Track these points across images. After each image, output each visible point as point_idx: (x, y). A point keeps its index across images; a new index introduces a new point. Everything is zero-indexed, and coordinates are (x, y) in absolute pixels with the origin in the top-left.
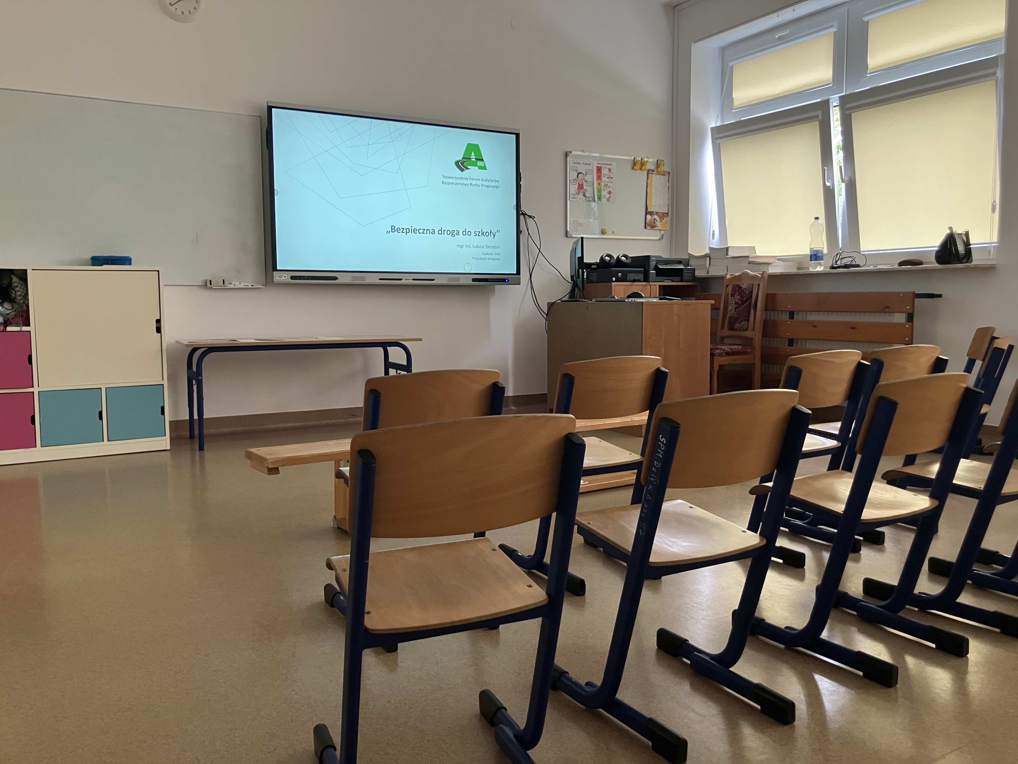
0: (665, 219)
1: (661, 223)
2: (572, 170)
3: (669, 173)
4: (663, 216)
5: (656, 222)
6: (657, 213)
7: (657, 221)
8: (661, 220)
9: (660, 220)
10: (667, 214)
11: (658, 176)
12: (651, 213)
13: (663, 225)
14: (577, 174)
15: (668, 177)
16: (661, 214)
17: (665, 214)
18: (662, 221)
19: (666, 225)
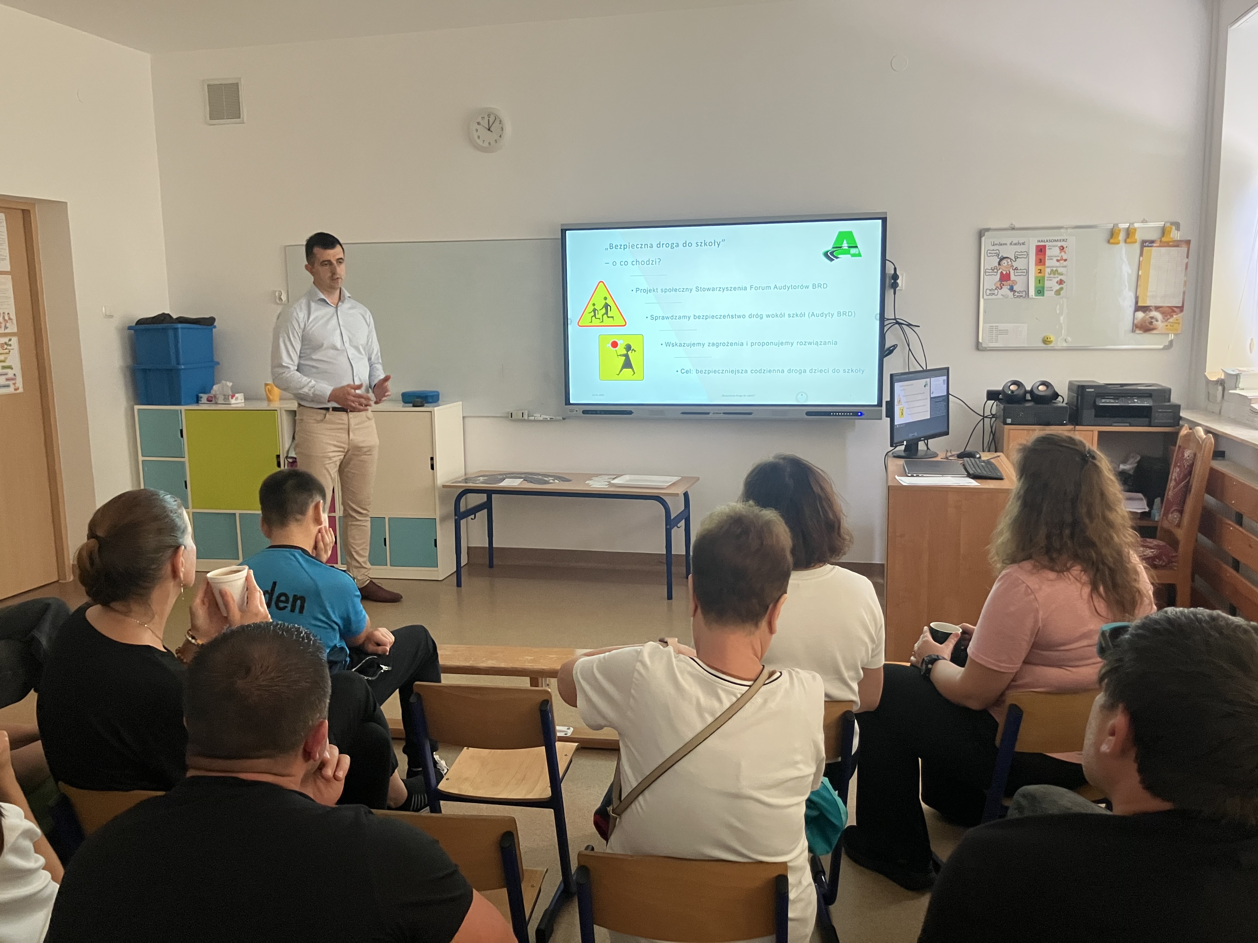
0: (1175, 316)
1: (1166, 324)
2: (989, 255)
3: (1188, 242)
5: (1155, 323)
6: (1157, 308)
7: (1157, 321)
8: (1166, 319)
9: (1164, 319)
10: (1181, 309)
11: (1163, 249)
12: (1145, 309)
13: (1169, 326)
14: (999, 260)
15: (1186, 249)
17: (1175, 309)
18: (1168, 319)
19: (1176, 326)
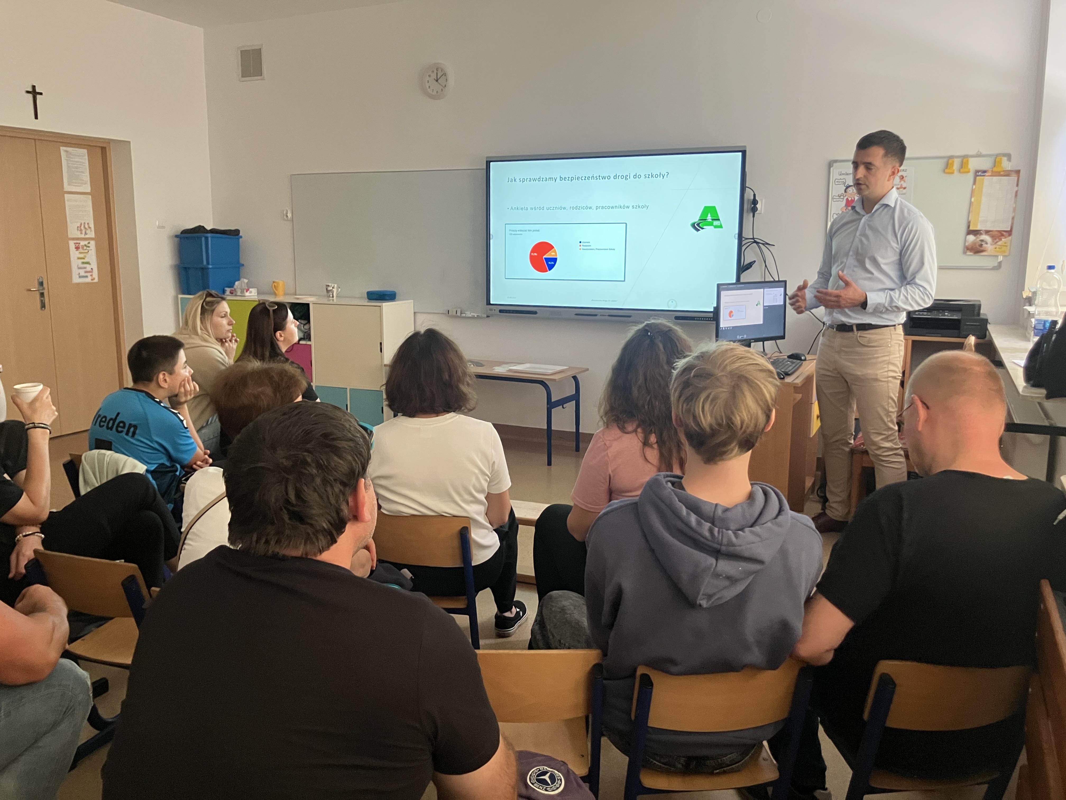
0: (1003, 240)
1: (994, 246)
2: (836, 183)
3: (1018, 172)
4: (998, 235)
5: (984, 245)
6: (987, 232)
7: (987, 243)
8: (995, 241)
9: (993, 241)
10: (1010, 233)
11: (995, 178)
12: (976, 233)
13: (997, 249)
14: (845, 188)
15: (1016, 178)
16: (996, 233)
17: (1003, 232)
18: (997, 242)
19: (1004, 248)
